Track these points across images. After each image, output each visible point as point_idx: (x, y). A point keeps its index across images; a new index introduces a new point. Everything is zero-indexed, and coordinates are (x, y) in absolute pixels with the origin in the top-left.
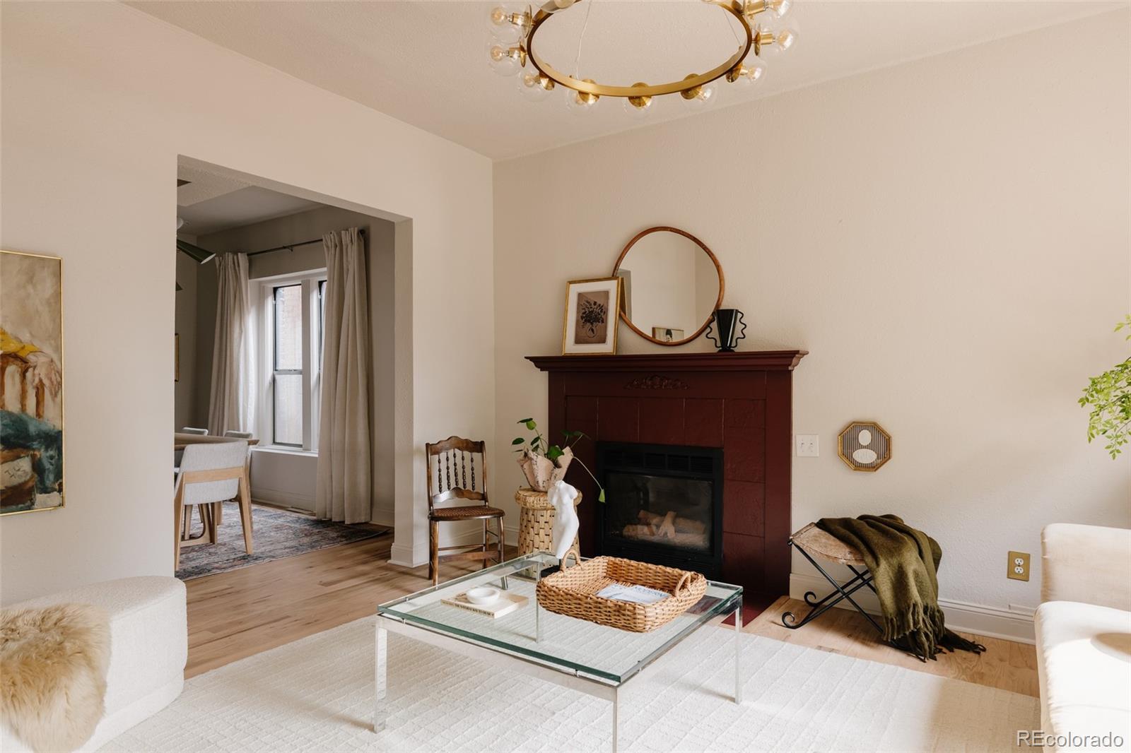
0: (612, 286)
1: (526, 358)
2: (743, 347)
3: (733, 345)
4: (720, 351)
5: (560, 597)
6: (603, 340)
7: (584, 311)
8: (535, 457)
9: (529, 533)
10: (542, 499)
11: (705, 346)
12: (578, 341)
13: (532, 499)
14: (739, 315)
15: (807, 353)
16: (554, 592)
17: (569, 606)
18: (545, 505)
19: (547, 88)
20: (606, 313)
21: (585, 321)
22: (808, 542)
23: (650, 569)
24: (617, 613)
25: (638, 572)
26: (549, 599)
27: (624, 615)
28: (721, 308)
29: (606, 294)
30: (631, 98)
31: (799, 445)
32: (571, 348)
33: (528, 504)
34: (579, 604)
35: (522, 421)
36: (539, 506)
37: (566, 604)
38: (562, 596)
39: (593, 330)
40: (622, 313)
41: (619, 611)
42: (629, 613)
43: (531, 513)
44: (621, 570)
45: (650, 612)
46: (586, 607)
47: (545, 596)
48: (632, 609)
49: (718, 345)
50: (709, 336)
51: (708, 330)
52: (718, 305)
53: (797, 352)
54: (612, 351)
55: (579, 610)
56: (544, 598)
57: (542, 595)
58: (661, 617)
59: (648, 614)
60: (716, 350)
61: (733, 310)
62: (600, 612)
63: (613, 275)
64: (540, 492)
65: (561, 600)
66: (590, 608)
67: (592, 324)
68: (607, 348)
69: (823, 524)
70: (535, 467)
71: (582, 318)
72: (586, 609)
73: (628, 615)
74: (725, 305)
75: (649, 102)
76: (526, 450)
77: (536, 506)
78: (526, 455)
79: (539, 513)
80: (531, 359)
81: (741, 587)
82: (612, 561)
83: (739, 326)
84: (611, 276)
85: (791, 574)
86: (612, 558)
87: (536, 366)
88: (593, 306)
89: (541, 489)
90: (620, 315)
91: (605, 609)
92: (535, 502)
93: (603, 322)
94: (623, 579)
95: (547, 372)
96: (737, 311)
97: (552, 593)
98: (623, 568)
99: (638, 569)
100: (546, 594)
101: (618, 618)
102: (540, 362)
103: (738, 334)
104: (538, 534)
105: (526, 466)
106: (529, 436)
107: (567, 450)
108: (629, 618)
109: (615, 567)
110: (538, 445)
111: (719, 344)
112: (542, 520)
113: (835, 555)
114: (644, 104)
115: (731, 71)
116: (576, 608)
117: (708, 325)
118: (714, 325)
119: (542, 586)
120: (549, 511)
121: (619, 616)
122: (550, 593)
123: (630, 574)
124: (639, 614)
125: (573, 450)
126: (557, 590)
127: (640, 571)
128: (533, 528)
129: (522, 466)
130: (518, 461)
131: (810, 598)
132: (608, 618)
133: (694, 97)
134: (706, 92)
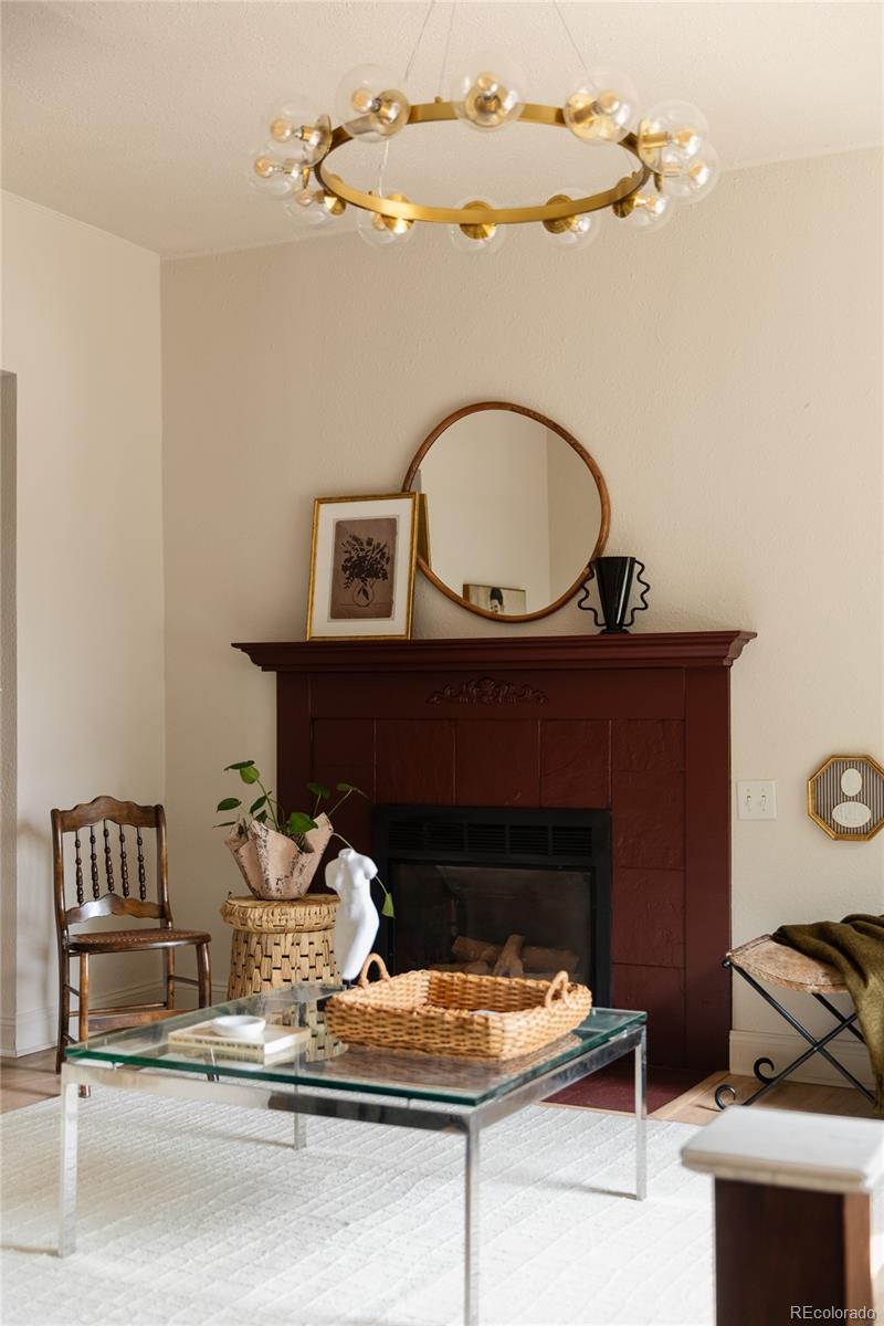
0: (402, 510)
1: (234, 645)
2: (644, 624)
3: (628, 619)
4: (603, 632)
5: (368, 1017)
6: (385, 611)
7: (348, 555)
8: (263, 834)
9: (251, 979)
10: (277, 911)
11: (575, 623)
12: (337, 612)
13: (258, 912)
14: (637, 568)
15: (755, 635)
16: (358, 1010)
17: (382, 1030)
18: (283, 923)
19: (333, 211)
20: (390, 560)
21: (351, 575)
22: (756, 961)
23: (500, 984)
24: (460, 1031)
25: (480, 992)
26: (350, 1022)
27: (471, 1031)
28: (605, 555)
29: (391, 524)
30: (462, 225)
31: (742, 799)
32: (323, 625)
33: (250, 924)
34: (399, 1024)
35: (235, 767)
36: (271, 925)
37: (377, 1026)
38: (370, 1014)
39: (365, 593)
40: (421, 561)
41: (462, 1027)
42: (478, 1028)
43: (255, 939)
44: (452, 990)
45: (509, 1024)
46: (411, 1028)
47: (343, 1018)
48: (483, 1021)
49: (599, 622)
50: (583, 604)
51: (582, 594)
52: (600, 547)
53: (738, 633)
54: (403, 633)
55: (398, 1033)
56: (340, 1021)
57: (338, 1017)
58: (526, 1033)
59: (508, 1028)
60: (596, 631)
61: (625, 559)
62: (433, 1032)
63: (404, 490)
64: (271, 900)
65: (369, 1021)
66: (417, 1028)
67: (364, 580)
68: (393, 626)
69: (783, 936)
70: (262, 851)
71: (345, 569)
72: (410, 1031)
73: (478, 1032)
74: (611, 550)
75: (491, 231)
76: (241, 822)
77: (265, 924)
78: (242, 831)
79: (271, 940)
80: (244, 647)
81: (643, 1013)
82: (436, 978)
83: (637, 588)
84: (399, 491)
85: (732, 1032)
86: (436, 974)
87: (255, 661)
88: (365, 546)
89: (274, 893)
90: (418, 565)
91: (441, 1026)
92: (265, 918)
93: (385, 577)
94: (455, 1005)
95: (275, 673)
96: (633, 561)
97: (355, 1012)
98: (455, 987)
99: (480, 986)
100: (344, 1015)
101: (461, 1037)
102: (261, 654)
103: (635, 601)
104: (269, 980)
105: (243, 851)
106: (248, 795)
107: (322, 819)
108: (479, 1035)
109: (441, 987)
110: (264, 812)
111: (601, 620)
112: (277, 952)
113: (800, 980)
114: (484, 234)
115: (620, 202)
116: (394, 1030)
117: (581, 585)
118: (593, 585)
119: (337, 1005)
120: (290, 936)
121: (462, 1034)
122: (350, 1012)
123: (467, 996)
124: (494, 1028)
125: (332, 820)
126: (362, 1008)
127: (483, 989)
128: (258, 968)
129: (237, 851)
130: (226, 843)
131: (765, 1070)
132: (446, 1040)
133: (563, 231)
134: (582, 223)
